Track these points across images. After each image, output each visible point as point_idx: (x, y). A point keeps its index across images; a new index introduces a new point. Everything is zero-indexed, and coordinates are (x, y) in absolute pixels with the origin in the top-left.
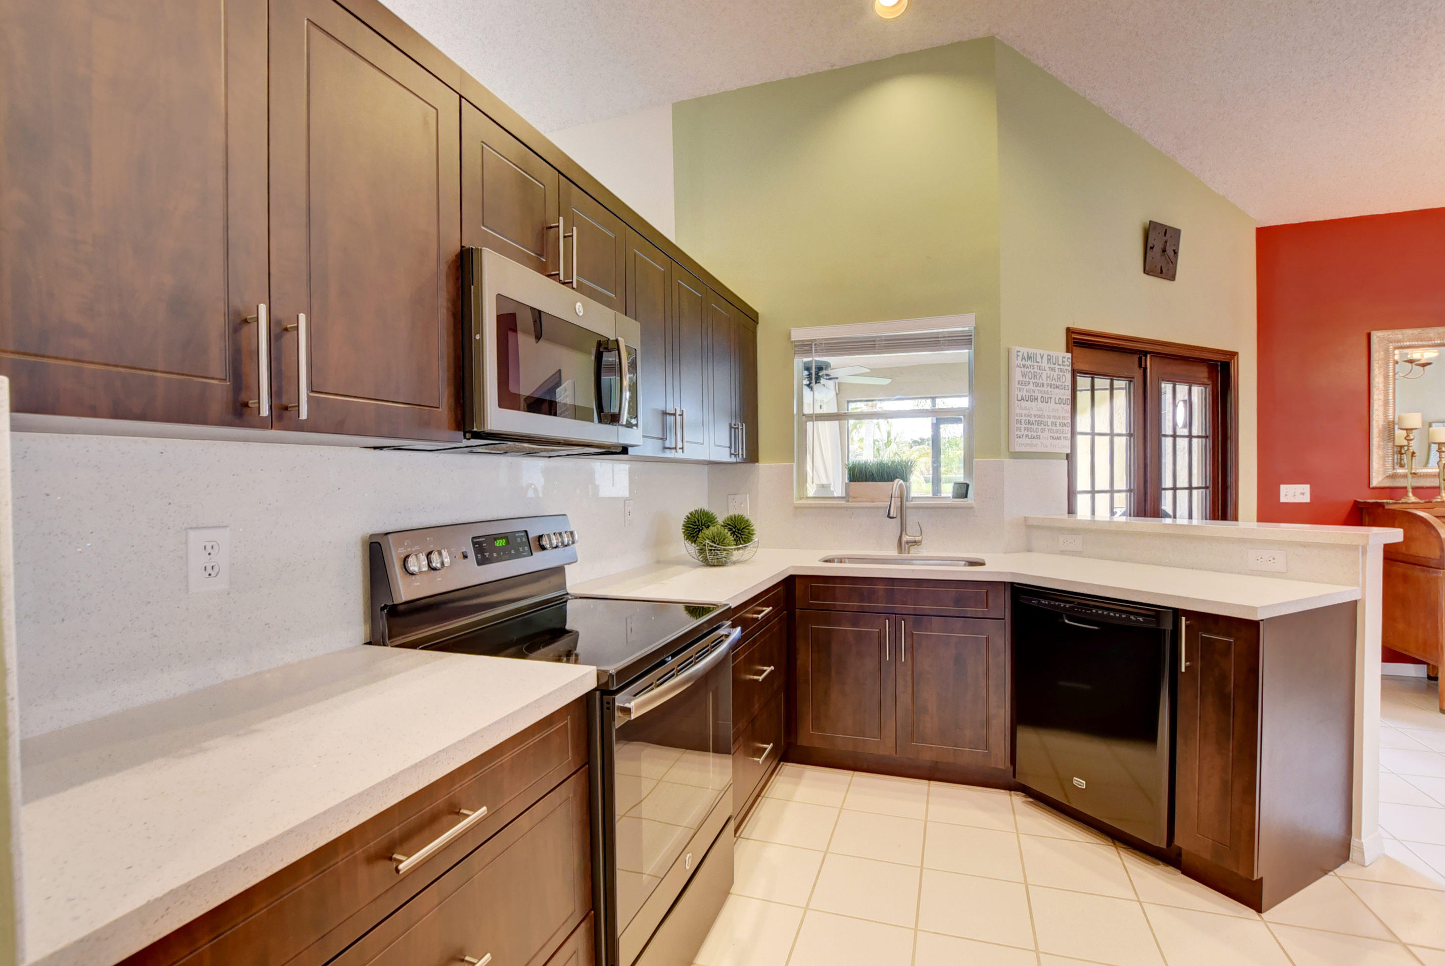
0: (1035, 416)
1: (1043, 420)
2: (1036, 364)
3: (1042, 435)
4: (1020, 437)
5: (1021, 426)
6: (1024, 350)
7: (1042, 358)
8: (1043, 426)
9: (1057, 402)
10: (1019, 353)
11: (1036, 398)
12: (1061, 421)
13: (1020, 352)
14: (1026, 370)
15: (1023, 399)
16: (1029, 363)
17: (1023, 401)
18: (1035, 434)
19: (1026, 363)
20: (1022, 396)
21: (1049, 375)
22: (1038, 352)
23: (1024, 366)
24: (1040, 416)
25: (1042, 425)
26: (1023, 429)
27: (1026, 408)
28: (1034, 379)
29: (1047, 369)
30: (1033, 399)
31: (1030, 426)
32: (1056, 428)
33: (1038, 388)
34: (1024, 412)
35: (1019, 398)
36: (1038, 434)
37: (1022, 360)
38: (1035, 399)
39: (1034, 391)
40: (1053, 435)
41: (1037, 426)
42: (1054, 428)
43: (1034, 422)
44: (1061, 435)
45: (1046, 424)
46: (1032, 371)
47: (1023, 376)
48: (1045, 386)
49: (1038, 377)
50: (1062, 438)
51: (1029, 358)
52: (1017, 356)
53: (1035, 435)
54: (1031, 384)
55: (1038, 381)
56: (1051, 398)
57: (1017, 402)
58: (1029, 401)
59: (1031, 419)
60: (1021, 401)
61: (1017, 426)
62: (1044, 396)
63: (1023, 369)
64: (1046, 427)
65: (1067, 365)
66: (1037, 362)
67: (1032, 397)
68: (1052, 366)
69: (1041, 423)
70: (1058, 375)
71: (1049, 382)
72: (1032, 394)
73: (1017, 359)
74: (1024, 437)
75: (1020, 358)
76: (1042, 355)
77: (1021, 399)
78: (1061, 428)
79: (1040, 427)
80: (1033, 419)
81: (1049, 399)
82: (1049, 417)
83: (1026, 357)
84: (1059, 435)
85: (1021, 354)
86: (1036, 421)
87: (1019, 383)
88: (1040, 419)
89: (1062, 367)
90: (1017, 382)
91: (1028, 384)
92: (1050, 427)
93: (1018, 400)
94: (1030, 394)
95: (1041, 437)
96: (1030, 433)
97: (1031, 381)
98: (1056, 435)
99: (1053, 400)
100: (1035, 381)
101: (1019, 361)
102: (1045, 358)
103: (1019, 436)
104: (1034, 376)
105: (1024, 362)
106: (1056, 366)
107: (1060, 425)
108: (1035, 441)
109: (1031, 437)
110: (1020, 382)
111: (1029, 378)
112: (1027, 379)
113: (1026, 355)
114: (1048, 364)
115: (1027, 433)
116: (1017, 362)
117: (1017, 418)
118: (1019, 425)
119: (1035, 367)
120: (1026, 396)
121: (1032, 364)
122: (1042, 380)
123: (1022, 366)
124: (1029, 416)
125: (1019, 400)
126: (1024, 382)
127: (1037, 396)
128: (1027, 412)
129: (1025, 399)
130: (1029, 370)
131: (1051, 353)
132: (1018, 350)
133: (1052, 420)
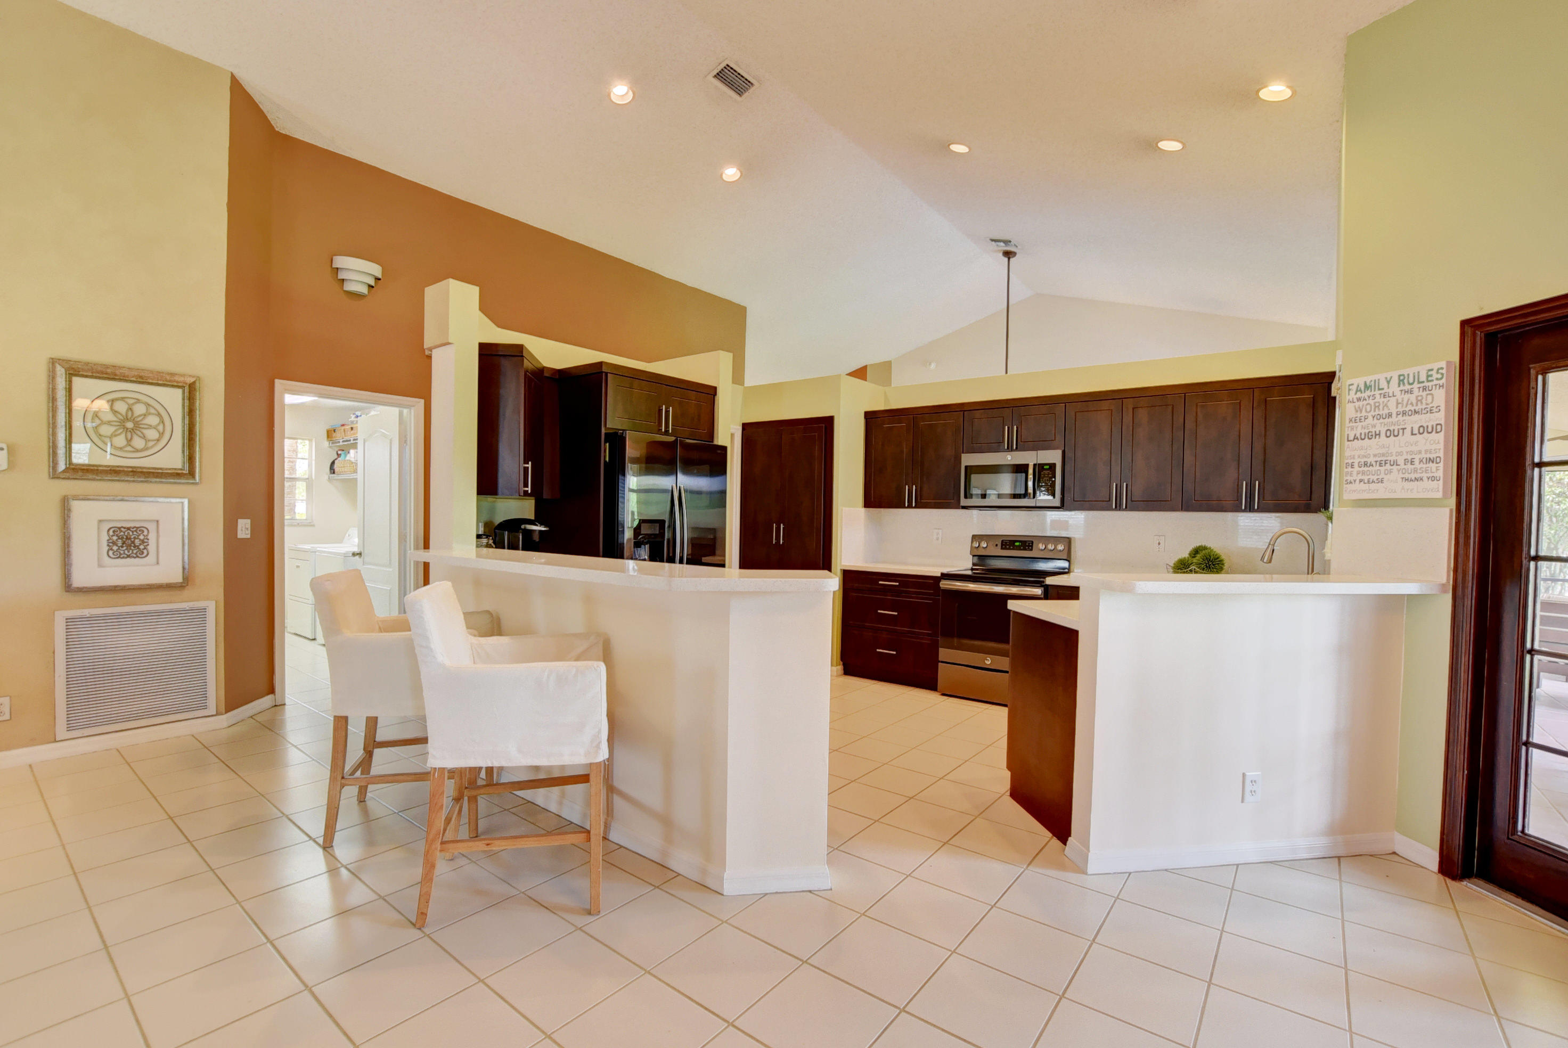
0: (1375, 456)
1: (1389, 458)
2: (1377, 392)
3: (1386, 478)
4: (1351, 483)
5: (1352, 469)
6: (1360, 381)
7: (1388, 382)
8: (1388, 466)
9: (1416, 431)
10: (1351, 387)
11: (1378, 433)
12: (1424, 455)
13: (1352, 384)
14: (1361, 403)
15: (1357, 439)
16: (1368, 393)
17: (1356, 440)
18: (1375, 478)
19: (1363, 395)
20: (1355, 435)
21: (1400, 401)
22: (1382, 377)
23: (1359, 400)
24: (1383, 455)
25: (1388, 464)
26: (1355, 473)
27: (1362, 448)
28: (1375, 411)
29: (1398, 393)
30: (1372, 435)
31: (1366, 469)
32: (1413, 466)
33: (1381, 420)
34: (1357, 453)
35: (1351, 438)
36: (1380, 477)
37: (1356, 393)
38: (1376, 435)
39: (1374, 426)
40: (1406, 476)
41: (1378, 467)
42: (1409, 466)
43: (1374, 464)
44: (1425, 475)
45: (1395, 463)
46: (1372, 402)
47: (1357, 411)
48: (1394, 415)
49: (1381, 407)
50: (1425, 479)
51: (1367, 387)
52: (1349, 390)
53: (1375, 480)
54: (1371, 418)
55: (1381, 413)
56: (1403, 429)
57: (1347, 443)
58: (1366, 439)
59: (1369, 461)
60: (1353, 440)
61: (1346, 470)
62: (1391, 428)
63: (1357, 404)
64: (1395, 467)
65: (1437, 379)
66: (1379, 389)
67: (1370, 434)
68: (1407, 387)
69: (1386, 463)
70: (1417, 397)
71: (1400, 409)
72: (1371, 430)
73: (1349, 394)
74: (1358, 481)
75: (1352, 393)
76: (1389, 379)
77: (1354, 439)
78: (1425, 466)
79: (1382, 469)
80: (1371, 460)
81: (1401, 431)
82: (1400, 454)
83: (1363, 389)
84: (1417, 476)
85: (1354, 388)
86: (1376, 462)
87: (1351, 421)
88: (1384, 459)
89: (1426, 384)
90: (1347, 421)
91: (1365, 419)
92: (1403, 466)
93: (1348, 441)
94: (1367, 431)
95: (1385, 480)
96: (1366, 478)
97: (1369, 415)
98: (1413, 476)
99: (1408, 431)
100: (1377, 412)
101: (1352, 395)
102: (1395, 381)
103: (1349, 481)
104: (1375, 407)
105: (1359, 395)
106: (1416, 385)
107: (1421, 461)
108: (1373, 486)
109: (1368, 481)
110: (1353, 420)
111: (1366, 412)
112: (1364, 414)
113: (1362, 387)
114: (1399, 386)
115: (1363, 477)
116: (1348, 398)
117: (1347, 461)
118: (1350, 469)
119: (1378, 396)
120: (1361, 434)
121: (1373, 393)
122: (1389, 409)
123: (1355, 400)
124: (1365, 457)
125: (1351, 441)
126: (1358, 419)
127: (1380, 431)
128: (1362, 452)
129: (1359, 437)
130: (1367, 402)
131: (1405, 372)
132: (1350, 383)
133: (1405, 456)
